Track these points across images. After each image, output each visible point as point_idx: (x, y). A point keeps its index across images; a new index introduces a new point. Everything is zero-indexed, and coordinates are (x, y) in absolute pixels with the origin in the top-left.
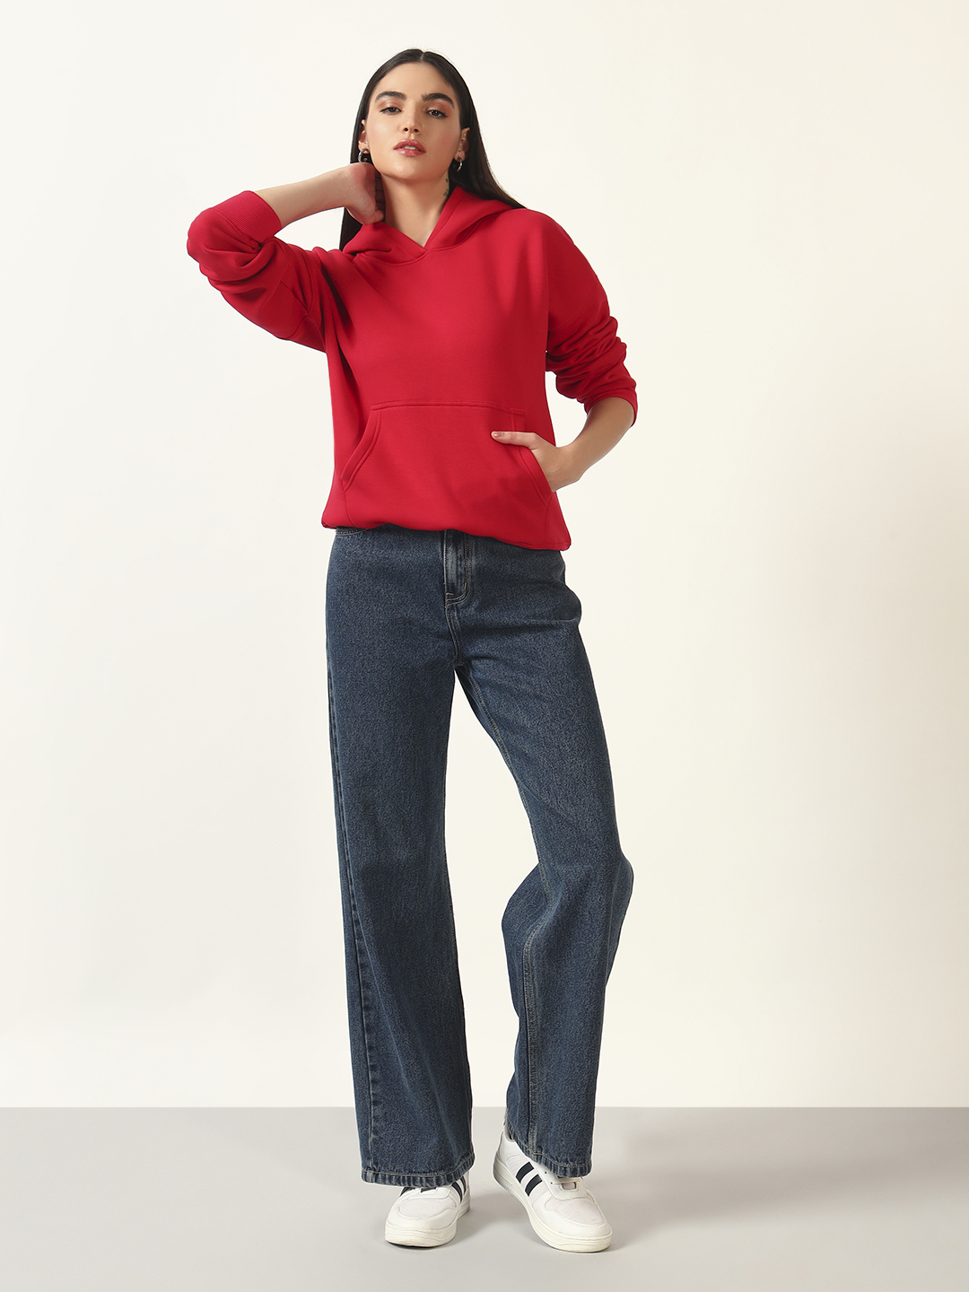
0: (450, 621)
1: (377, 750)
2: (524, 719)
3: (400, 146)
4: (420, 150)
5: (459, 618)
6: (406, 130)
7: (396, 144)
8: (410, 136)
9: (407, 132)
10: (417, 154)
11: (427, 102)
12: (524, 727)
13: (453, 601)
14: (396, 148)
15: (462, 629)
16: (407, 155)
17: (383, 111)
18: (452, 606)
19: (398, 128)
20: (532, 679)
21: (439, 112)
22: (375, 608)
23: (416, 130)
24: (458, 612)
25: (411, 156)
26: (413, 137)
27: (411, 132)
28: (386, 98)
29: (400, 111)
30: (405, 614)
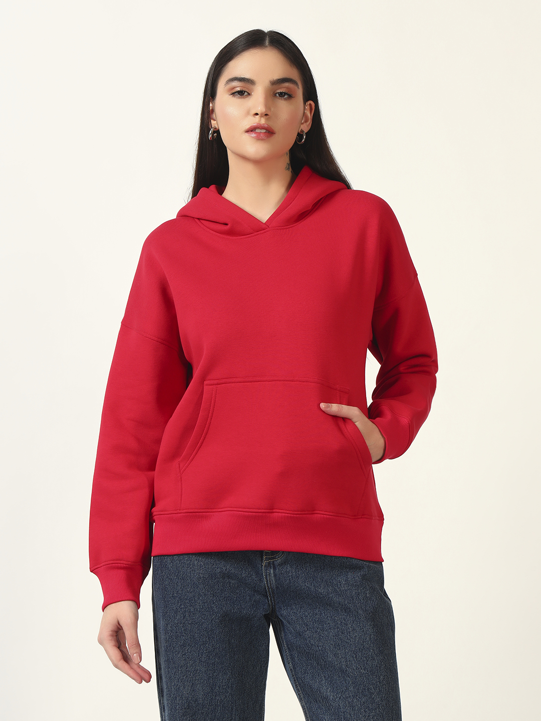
0: (266, 577)
1: (196, 700)
2: (327, 691)
3: (251, 130)
4: (270, 132)
5: (275, 575)
6: (257, 114)
7: (248, 127)
8: (260, 120)
9: (257, 116)
10: (268, 137)
11: (275, 87)
12: (326, 699)
13: (270, 559)
14: (247, 131)
15: (277, 588)
16: (258, 139)
17: (233, 94)
18: (269, 563)
19: (248, 113)
20: (339, 652)
21: (285, 94)
22: (196, 562)
23: (266, 115)
24: (275, 569)
25: (262, 140)
26: (263, 121)
27: (261, 116)
28: (235, 84)
29: (249, 94)
30: (224, 568)
